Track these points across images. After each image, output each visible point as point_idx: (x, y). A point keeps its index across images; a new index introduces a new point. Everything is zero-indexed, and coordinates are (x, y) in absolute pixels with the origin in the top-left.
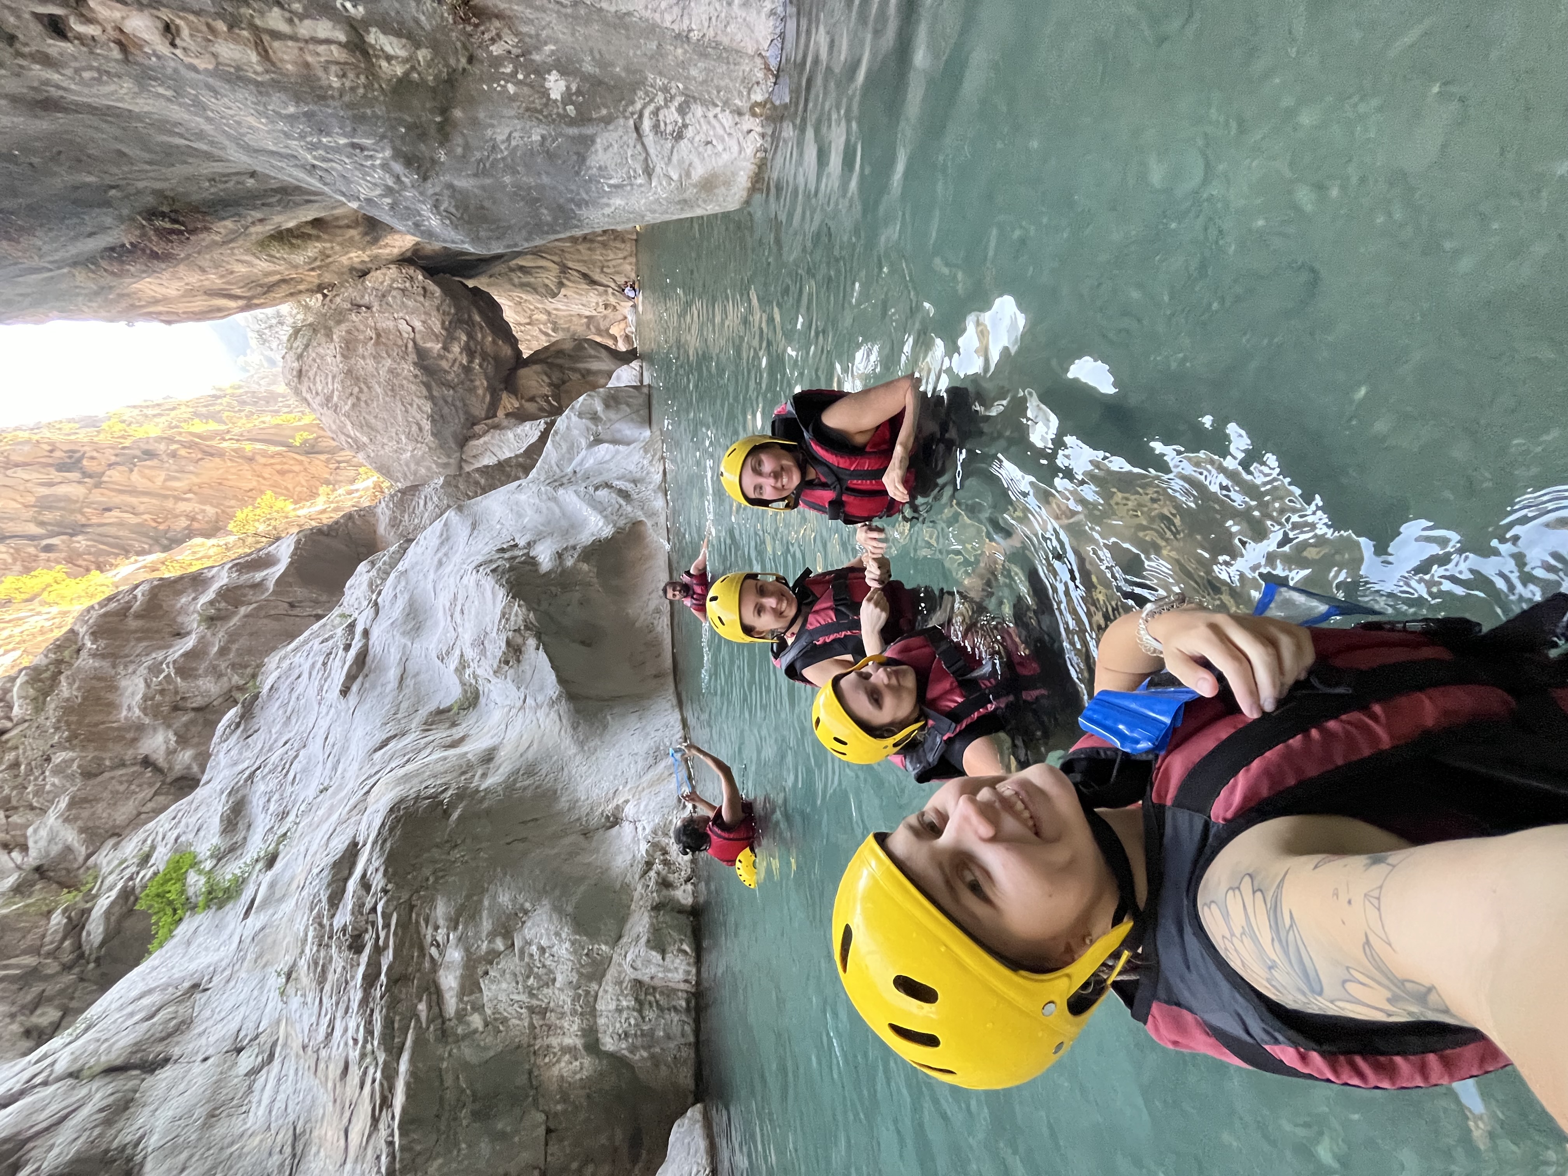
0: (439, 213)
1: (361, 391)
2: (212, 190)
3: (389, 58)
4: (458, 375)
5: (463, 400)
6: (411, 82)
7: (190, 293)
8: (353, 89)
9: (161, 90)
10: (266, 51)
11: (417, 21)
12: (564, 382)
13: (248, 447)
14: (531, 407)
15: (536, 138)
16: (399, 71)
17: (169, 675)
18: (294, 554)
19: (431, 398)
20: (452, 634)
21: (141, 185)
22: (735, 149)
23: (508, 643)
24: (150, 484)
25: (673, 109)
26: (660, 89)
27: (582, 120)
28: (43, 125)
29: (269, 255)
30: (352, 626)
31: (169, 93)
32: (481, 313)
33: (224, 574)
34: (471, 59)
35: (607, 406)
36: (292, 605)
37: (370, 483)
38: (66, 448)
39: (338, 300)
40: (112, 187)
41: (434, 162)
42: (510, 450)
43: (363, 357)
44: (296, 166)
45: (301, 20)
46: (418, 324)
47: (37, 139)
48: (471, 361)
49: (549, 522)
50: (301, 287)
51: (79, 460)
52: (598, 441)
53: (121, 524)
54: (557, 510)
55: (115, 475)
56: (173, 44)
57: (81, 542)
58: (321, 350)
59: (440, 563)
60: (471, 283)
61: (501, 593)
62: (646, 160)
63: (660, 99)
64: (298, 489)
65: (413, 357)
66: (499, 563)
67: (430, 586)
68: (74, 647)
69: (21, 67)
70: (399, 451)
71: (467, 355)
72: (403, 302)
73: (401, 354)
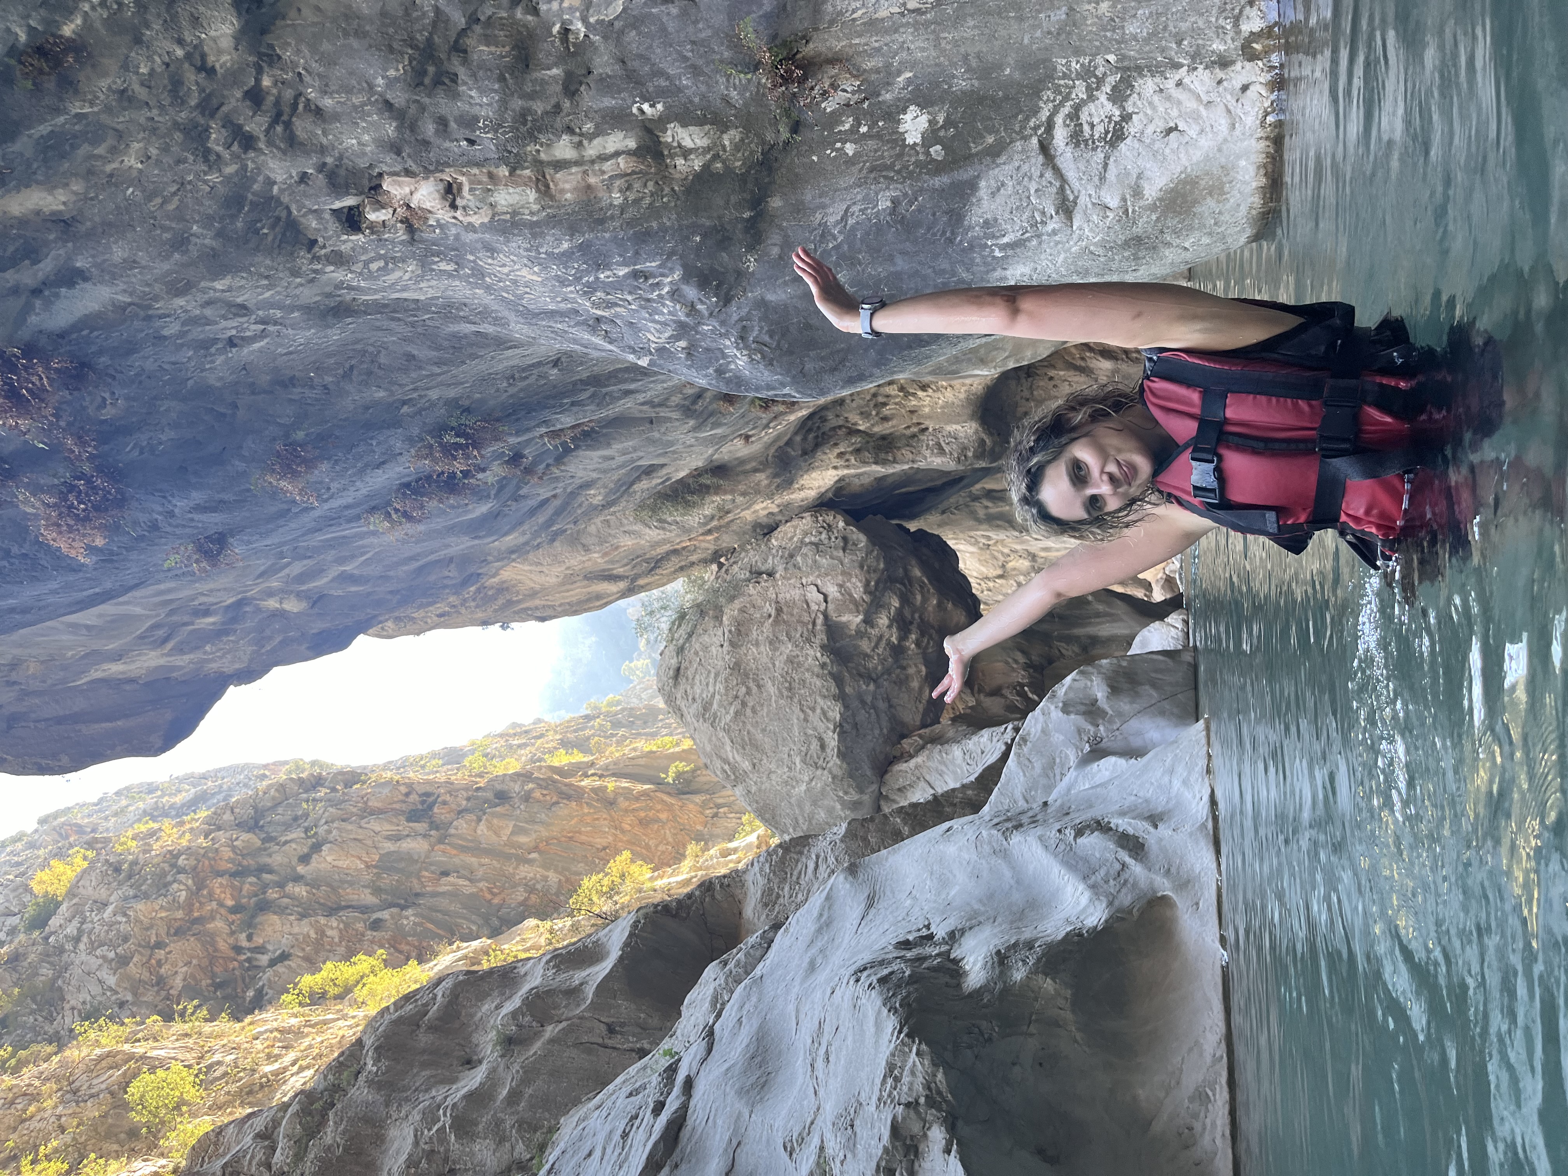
0: (747, 347)
1: (749, 692)
2: (512, 390)
3: (686, 153)
4: (883, 661)
5: (888, 700)
6: (712, 175)
7: (569, 579)
8: (637, 201)
9: (443, 266)
10: (547, 186)
11: (726, 100)
12: (1050, 661)
13: (611, 784)
14: (993, 705)
15: (884, 204)
16: (697, 164)
17: (444, 1126)
18: (626, 944)
19: (841, 697)
20: (810, 1102)
21: (434, 395)
22: (1223, 124)
23: (895, 1130)
24: (494, 838)
25: (1103, 98)
26: (1079, 76)
27: (955, 162)
28: (335, 335)
29: (661, 521)
30: (672, 1070)
31: (450, 267)
32: (924, 565)
33: (539, 971)
34: (796, 127)
35: (1114, 690)
36: (611, 1030)
37: (753, 838)
38: (421, 790)
39: (736, 568)
40: (404, 403)
41: (740, 274)
42: (956, 780)
43: (757, 644)
44: (578, 324)
45: (590, 140)
46: (832, 590)
47: (330, 355)
48: (903, 638)
49: (991, 896)
50: (694, 558)
51: (431, 807)
52: (1098, 752)
53: (454, 895)
54: (1007, 873)
55: (462, 826)
56: (454, 206)
57: (410, 918)
58: (706, 639)
59: (812, 967)
60: (913, 526)
61: (891, 1023)
62: (1062, 189)
63: (1080, 91)
64: (662, 848)
65: (821, 637)
66: (895, 967)
67: (791, 1008)
68: (356, 1067)
69: (315, 271)
70: (790, 782)
71: (899, 628)
72: (815, 561)
73: (806, 634)
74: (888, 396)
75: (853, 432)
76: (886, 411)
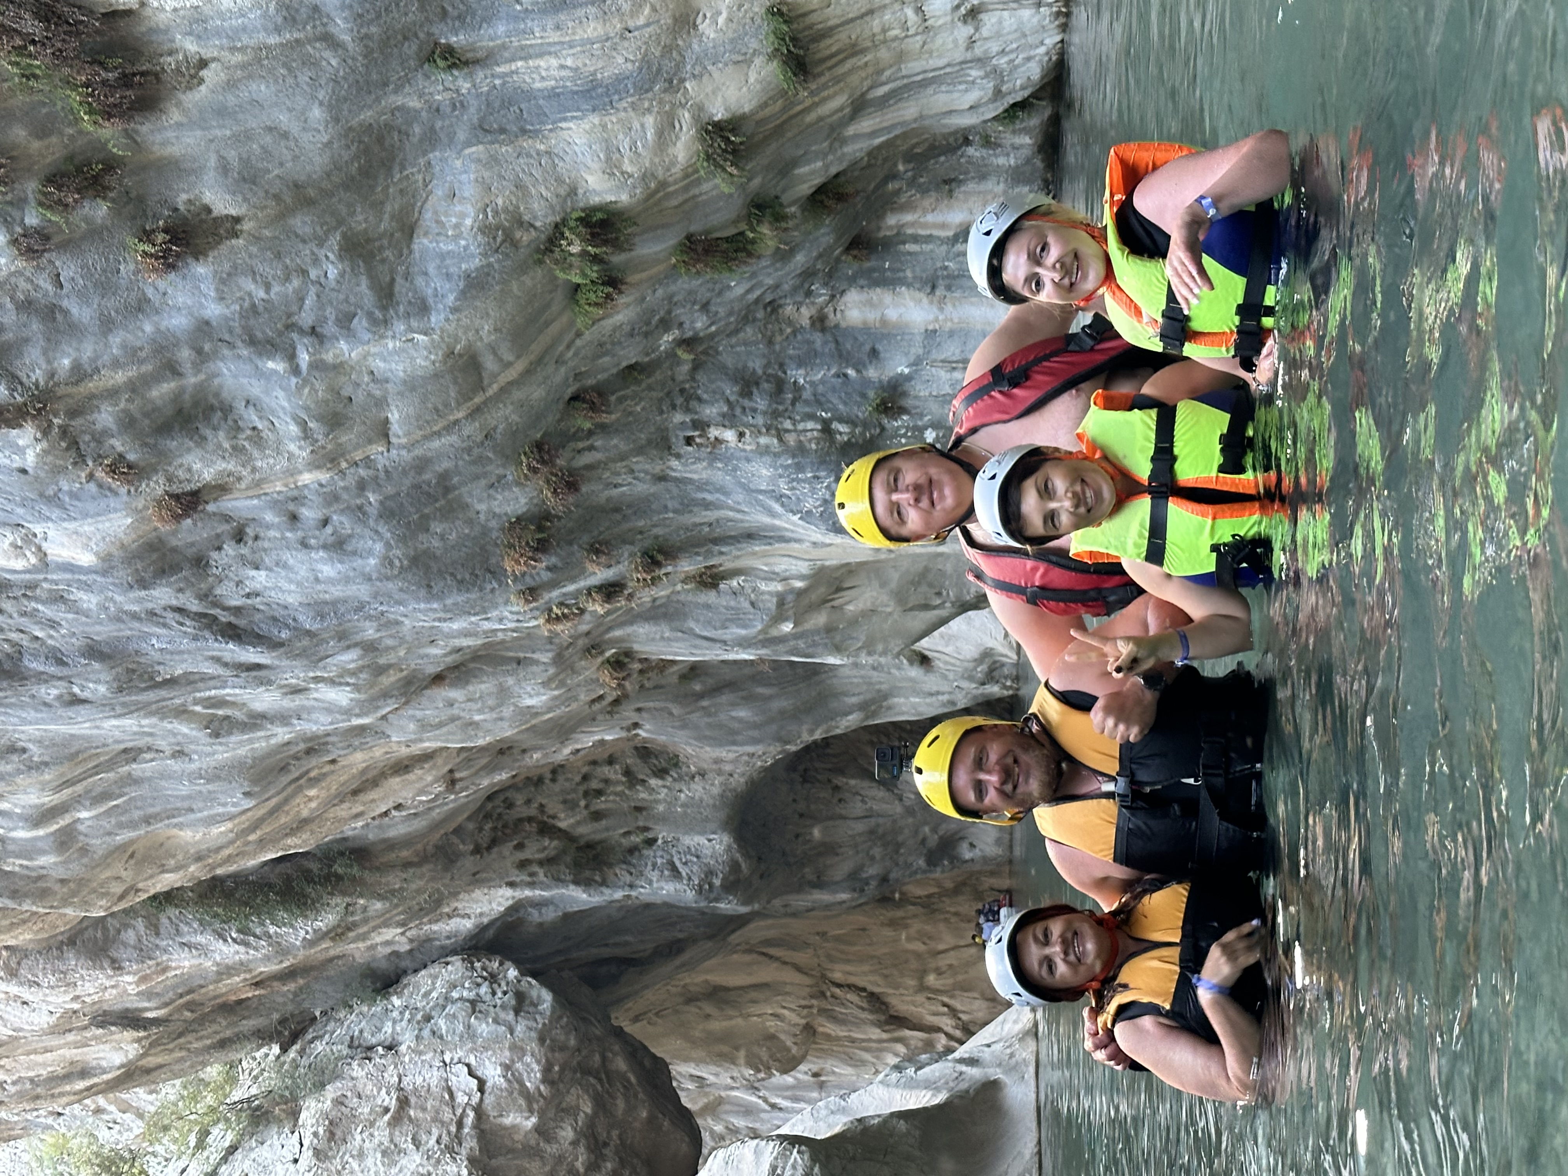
8: (822, 449)
9: (719, 465)
10: (781, 438)
11: (857, 416)
28: (655, 488)
31: (722, 466)
43: (361, 1155)
45: (800, 423)
46: (493, 1073)
48: (593, 1165)
65: (470, 1146)
71: (588, 1148)
72: (468, 1027)
73: (445, 1139)
74: (607, 781)
75: (546, 829)
76: (600, 804)
